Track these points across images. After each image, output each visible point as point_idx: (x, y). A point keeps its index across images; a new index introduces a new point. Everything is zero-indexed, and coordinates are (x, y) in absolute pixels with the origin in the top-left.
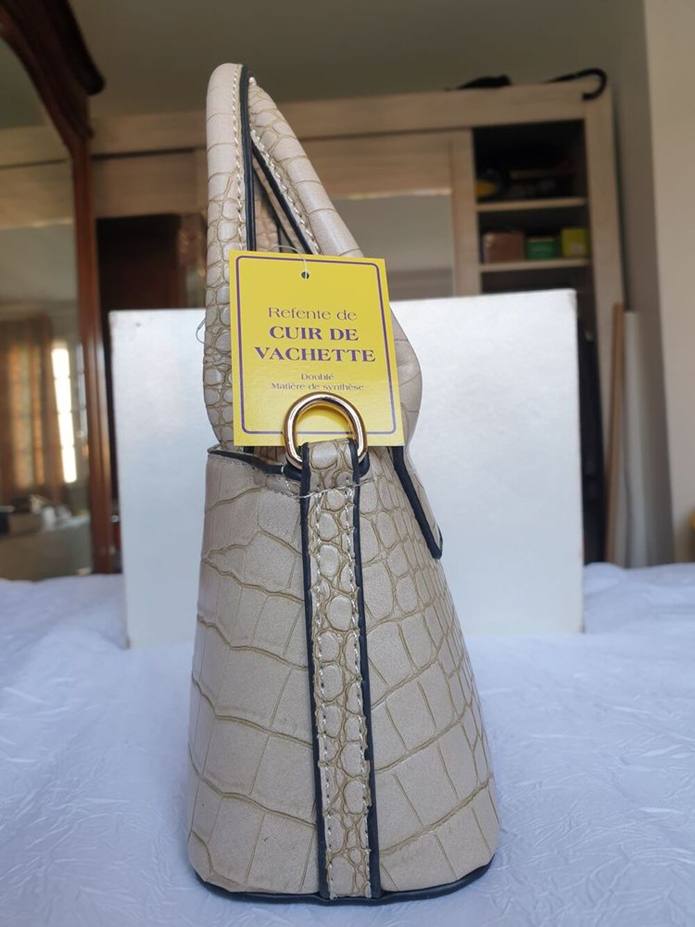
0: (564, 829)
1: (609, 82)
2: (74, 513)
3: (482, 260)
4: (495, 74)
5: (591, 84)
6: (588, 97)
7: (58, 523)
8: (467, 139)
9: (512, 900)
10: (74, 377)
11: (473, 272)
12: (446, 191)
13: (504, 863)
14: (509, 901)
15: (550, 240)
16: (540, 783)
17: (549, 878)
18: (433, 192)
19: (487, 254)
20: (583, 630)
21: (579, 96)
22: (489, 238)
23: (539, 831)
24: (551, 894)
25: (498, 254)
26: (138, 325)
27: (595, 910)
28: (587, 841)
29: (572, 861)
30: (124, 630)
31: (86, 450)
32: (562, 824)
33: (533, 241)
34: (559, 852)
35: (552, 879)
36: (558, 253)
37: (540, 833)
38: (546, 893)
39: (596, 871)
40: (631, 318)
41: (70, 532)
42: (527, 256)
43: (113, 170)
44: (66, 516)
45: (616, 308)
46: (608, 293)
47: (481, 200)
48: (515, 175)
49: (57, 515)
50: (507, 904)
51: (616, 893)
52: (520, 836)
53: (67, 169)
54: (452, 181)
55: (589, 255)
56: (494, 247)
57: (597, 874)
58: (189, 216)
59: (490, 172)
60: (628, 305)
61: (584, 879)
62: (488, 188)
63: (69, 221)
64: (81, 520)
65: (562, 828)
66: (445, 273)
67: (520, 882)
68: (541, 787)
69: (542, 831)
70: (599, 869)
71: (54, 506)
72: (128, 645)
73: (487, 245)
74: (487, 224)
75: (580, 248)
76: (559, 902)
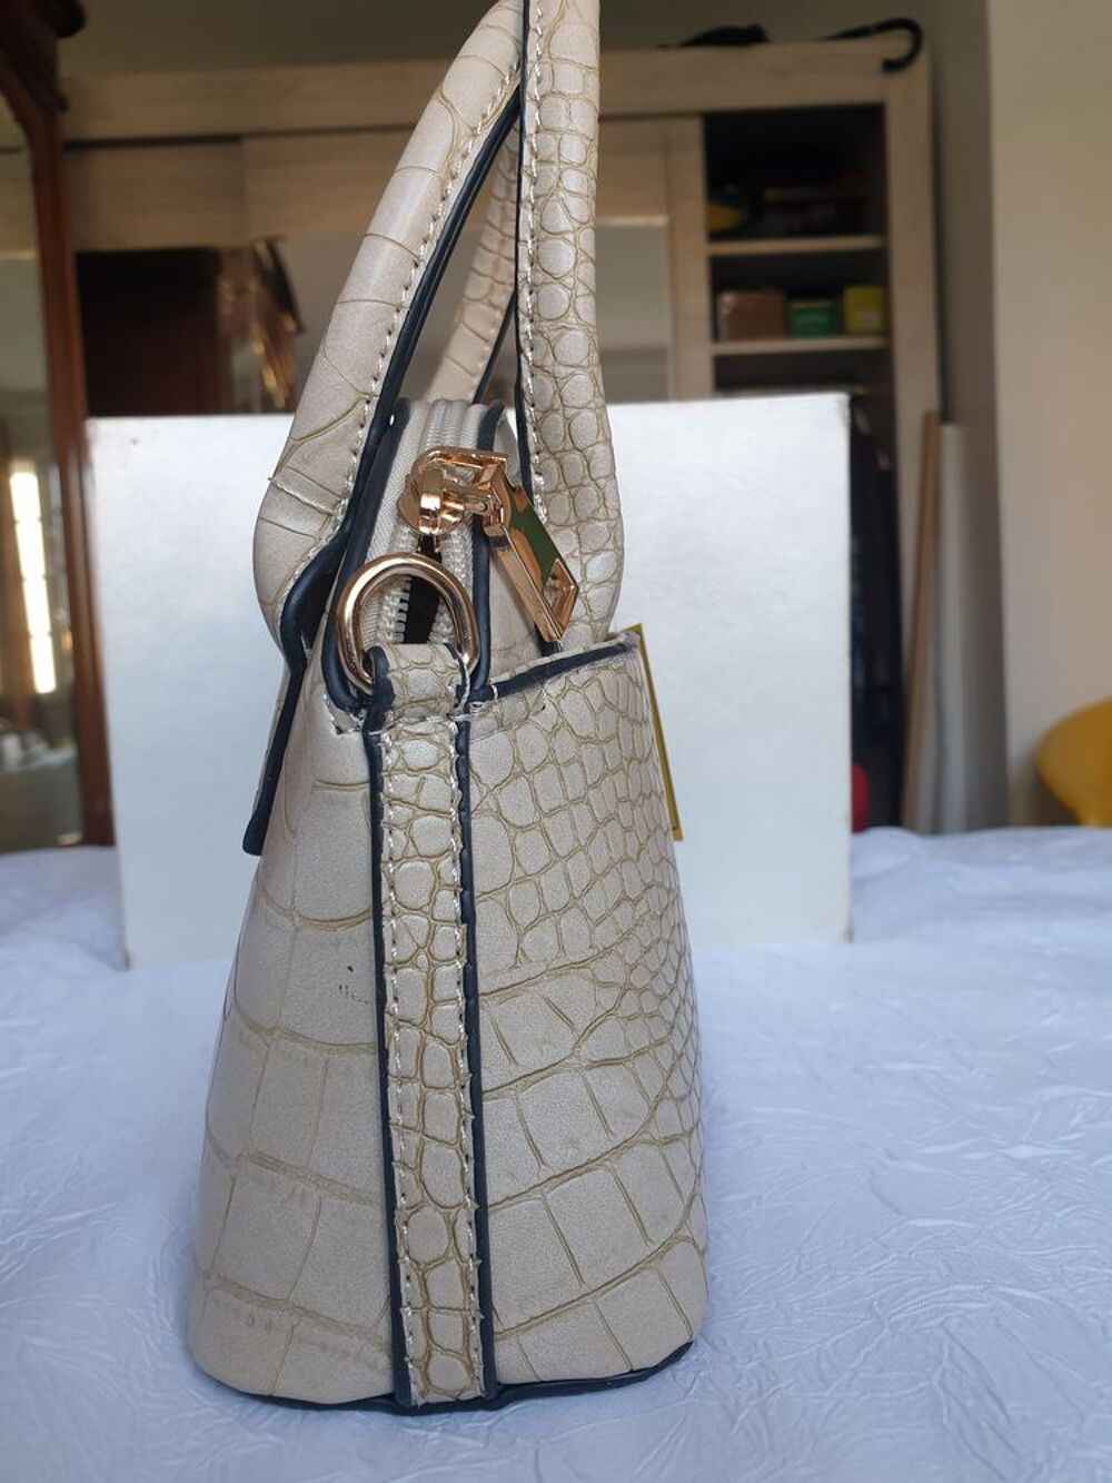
0: (788, 1274)
1: (926, 44)
2: (53, 745)
3: (716, 335)
4: (741, 22)
5: (896, 45)
6: (891, 66)
7: (27, 759)
8: (694, 131)
9: (702, 1374)
10: (46, 519)
11: (700, 356)
12: (660, 221)
15: (825, 304)
16: (759, 1198)
17: (761, 1342)
18: (639, 221)
19: (724, 327)
20: (850, 935)
21: (876, 64)
22: (728, 299)
24: (762, 1365)
25: (743, 326)
26: (135, 442)
27: (827, 1394)
28: (822, 1295)
29: (797, 1321)
30: (120, 940)
31: (68, 641)
32: (787, 1264)
33: (798, 305)
34: (777, 1306)
35: (765, 1344)
36: (837, 327)
37: (751, 1276)
38: (753, 1364)
39: (833, 1340)
40: (951, 435)
41: (47, 773)
42: (788, 331)
43: (104, 167)
44: (39, 748)
45: (927, 417)
46: (915, 393)
47: (715, 236)
48: (772, 194)
49: (24, 746)
51: (862, 1375)
52: (720, 1279)
53: (22, 164)
54: (669, 204)
55: (886, 331)
56: (736, 313)
57: (835, 1344)
58: (236, 253)
59: (730, 189)
60: (946, 414)
61: (814, 1348)
62: (728, 217)
63: (29, 255)
64: (64, 754)
65: (786, 1271)
66: (655, 355)
67: (714, 1348)
68: (759, 1204)
69: (754, 1274)
70: (839, 1337)
71: (20, 733)
72: (126, 963)
73: (724, 311)
74: (723, 276)
75: (873, 319)
76: (773, 1378)
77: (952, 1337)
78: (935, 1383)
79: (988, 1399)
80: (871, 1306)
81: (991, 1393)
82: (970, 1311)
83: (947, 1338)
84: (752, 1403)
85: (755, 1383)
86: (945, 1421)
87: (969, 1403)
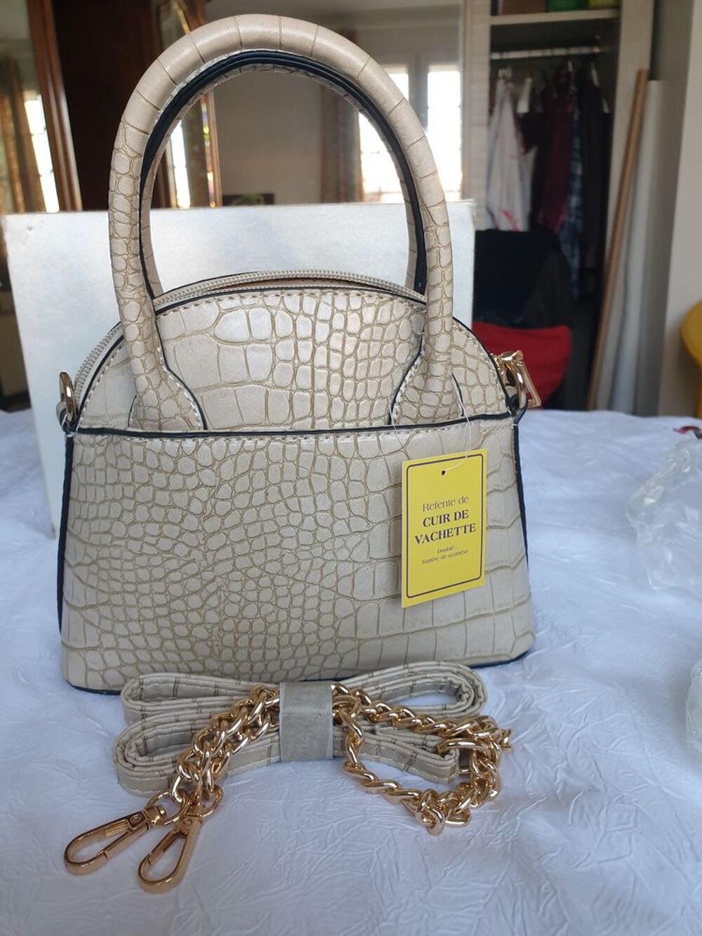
3: (494, 12)
13: (283, 798)
14: (270, 832)
17: (307, 819)
23: (320, 781)
24: (302, 832)
27: (324, 852)
29: (329, 810)
34: (324, 801)
35: (309, 820)
38: (298, 831)
45: (639, 73)
50: (268, 834)
51: (345, 842)
57: (340, 824)
61: (329, 826)
70: (343, 820)
76: (303, 840)
77: (393, 836)
78: (375, 852)
79: (394, 868)
80: (365, 810)
81: (396, 864)
82: (407, 829)
83: (391, 835)
84: (289, 852)
85: (295, 842)
86: (371, 871)
87: (385, 866)
